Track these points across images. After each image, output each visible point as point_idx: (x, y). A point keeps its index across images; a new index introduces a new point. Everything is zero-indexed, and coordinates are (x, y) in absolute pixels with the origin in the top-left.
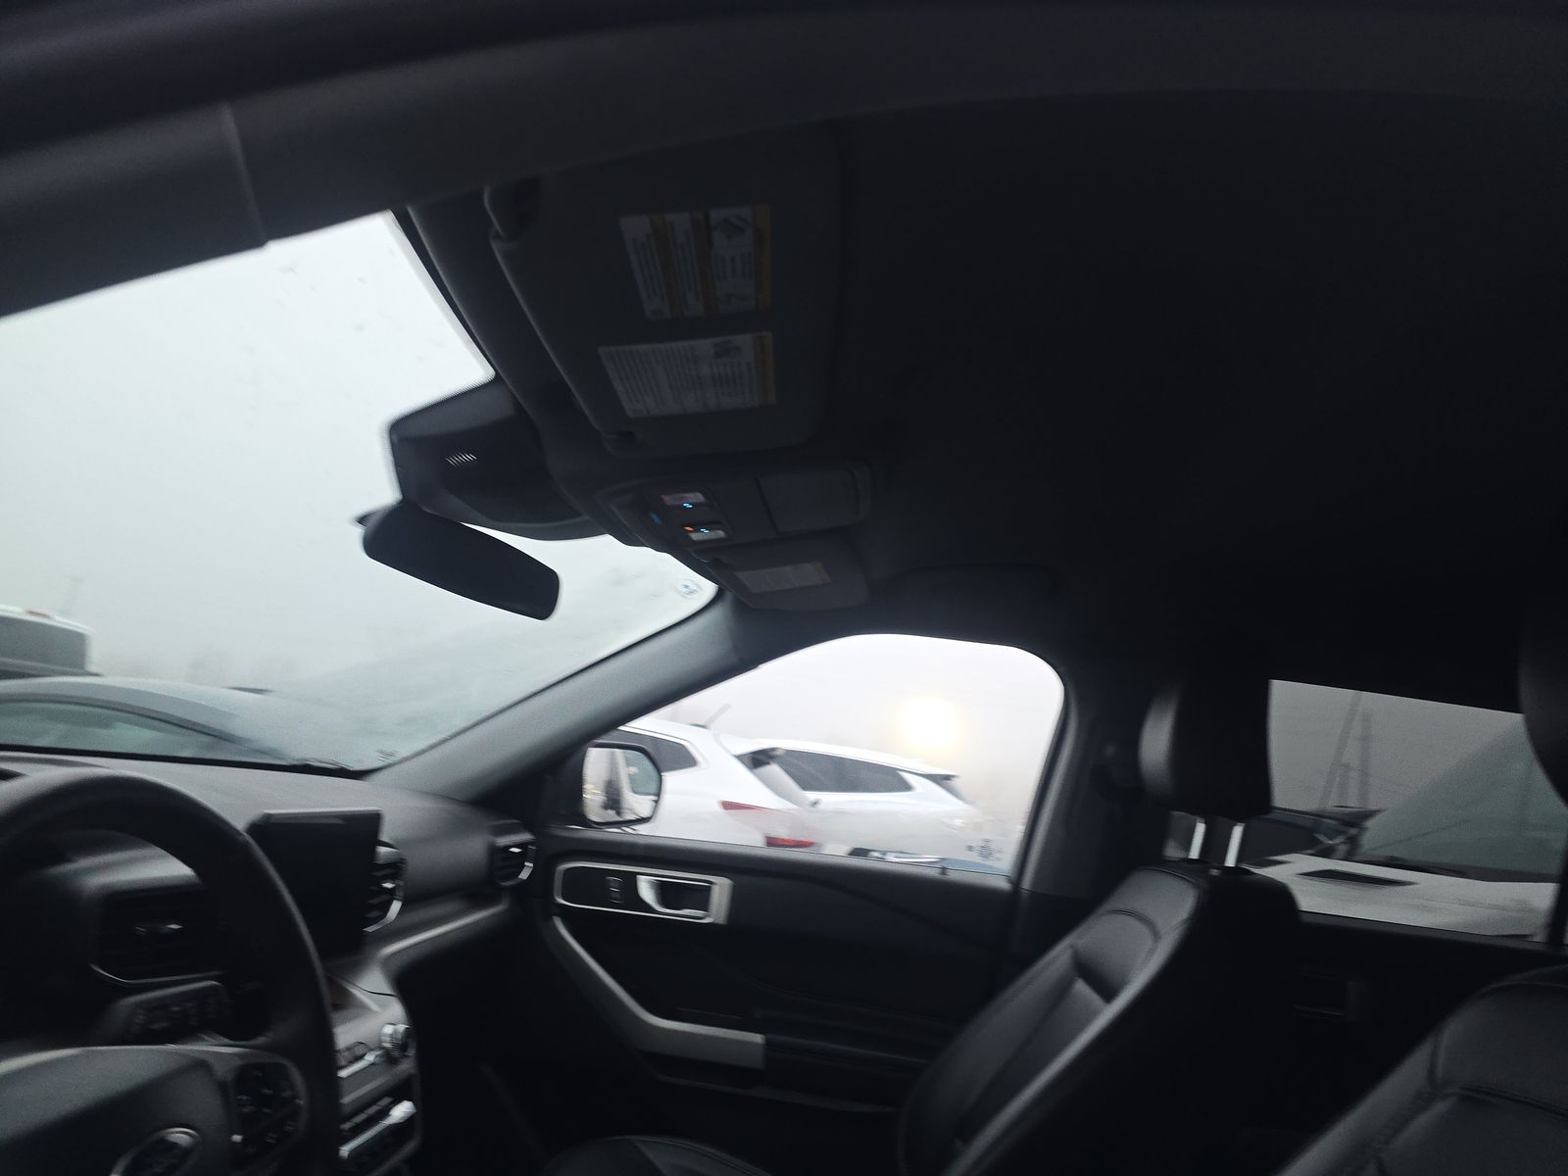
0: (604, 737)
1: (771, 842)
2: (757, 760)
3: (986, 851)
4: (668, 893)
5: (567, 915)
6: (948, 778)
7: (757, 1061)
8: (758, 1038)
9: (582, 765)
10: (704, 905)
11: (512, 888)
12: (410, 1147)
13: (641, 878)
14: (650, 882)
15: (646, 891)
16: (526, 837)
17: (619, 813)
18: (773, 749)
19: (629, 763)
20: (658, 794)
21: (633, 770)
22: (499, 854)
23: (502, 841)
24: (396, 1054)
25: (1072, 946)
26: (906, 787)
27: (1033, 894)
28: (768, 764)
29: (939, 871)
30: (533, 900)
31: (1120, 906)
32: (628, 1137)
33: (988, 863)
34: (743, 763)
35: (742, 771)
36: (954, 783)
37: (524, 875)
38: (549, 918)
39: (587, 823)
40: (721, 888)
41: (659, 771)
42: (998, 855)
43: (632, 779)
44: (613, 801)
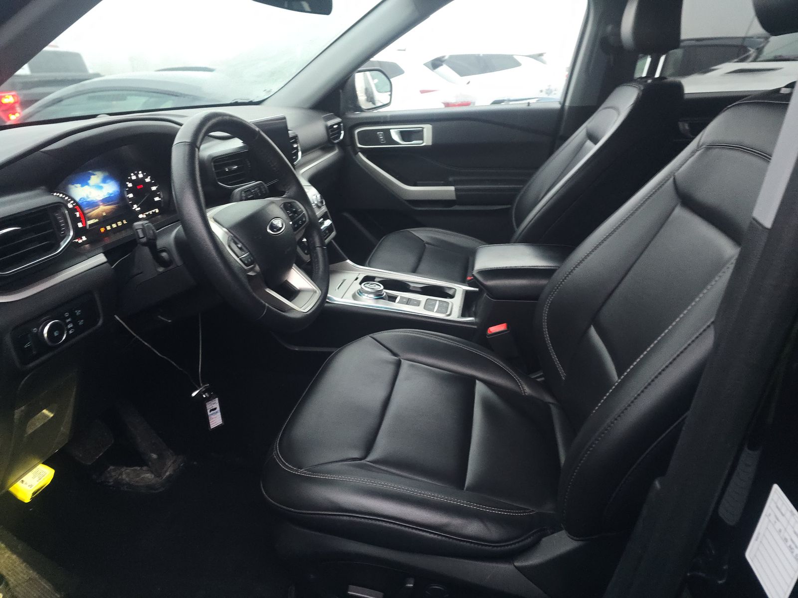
0: (362, 67)
1: (447, 105)
2: (436, 64)
3: (549, 92)
4: (405, 135)
5: (364, 151)
6: (541, 55)
7: (453, 197)
8: (452, 188)
9: (354, 83)
10: (421, 138)
11: (338, 143)
12: (334, 234)
13: (391, 130)
14: (396, 132)
15: (395, 136)
16: (338, 120)
17: (374, 103)
18: (443, 57)
19: (373, 78)
20: (391, 91)
21: (376, 81)
22: (329, 129)
23: (330, 123)
24: (320, 205)
25: (586, 127)
26: (518, 64)
27: (570, 108)
28: (442, 65)
29: (527, 105)
30: (347, 146)
31: (608, 105)
32: (408, 229)
33: (550, 96)
34: (428, 67)
35: (428, 71)
36: (544, 58)
37: (342, 137)
38: (356, 153)
39: (361, 110)
40: (428, 130)
41: (389, 79)
42: (556, 92)
43: (376, 85)
44: (371, 99)
